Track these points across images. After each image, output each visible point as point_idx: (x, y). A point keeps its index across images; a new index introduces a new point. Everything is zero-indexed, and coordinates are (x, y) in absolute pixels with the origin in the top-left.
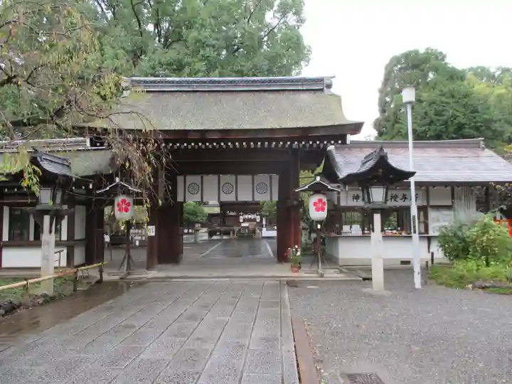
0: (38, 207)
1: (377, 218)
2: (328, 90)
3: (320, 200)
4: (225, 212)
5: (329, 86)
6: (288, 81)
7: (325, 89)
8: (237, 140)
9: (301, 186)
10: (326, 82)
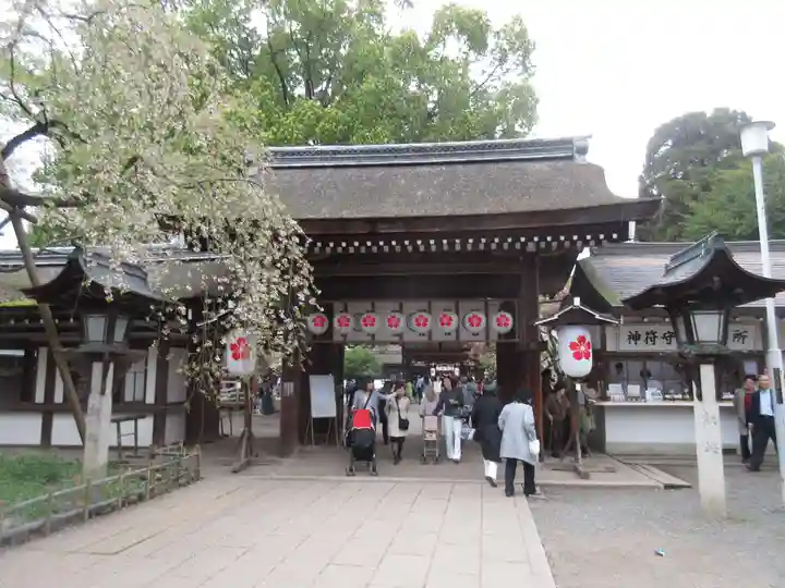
0: (83, 348)
1: (707, 373)
2: (582, 157)
3: (582, 339)
4: (409, 362)
5: (583, 151)
6: (514, 145)
7: (576, 156)
8: (432, 235)
9: (541, 317)
10: (578, 144)
